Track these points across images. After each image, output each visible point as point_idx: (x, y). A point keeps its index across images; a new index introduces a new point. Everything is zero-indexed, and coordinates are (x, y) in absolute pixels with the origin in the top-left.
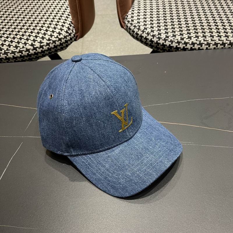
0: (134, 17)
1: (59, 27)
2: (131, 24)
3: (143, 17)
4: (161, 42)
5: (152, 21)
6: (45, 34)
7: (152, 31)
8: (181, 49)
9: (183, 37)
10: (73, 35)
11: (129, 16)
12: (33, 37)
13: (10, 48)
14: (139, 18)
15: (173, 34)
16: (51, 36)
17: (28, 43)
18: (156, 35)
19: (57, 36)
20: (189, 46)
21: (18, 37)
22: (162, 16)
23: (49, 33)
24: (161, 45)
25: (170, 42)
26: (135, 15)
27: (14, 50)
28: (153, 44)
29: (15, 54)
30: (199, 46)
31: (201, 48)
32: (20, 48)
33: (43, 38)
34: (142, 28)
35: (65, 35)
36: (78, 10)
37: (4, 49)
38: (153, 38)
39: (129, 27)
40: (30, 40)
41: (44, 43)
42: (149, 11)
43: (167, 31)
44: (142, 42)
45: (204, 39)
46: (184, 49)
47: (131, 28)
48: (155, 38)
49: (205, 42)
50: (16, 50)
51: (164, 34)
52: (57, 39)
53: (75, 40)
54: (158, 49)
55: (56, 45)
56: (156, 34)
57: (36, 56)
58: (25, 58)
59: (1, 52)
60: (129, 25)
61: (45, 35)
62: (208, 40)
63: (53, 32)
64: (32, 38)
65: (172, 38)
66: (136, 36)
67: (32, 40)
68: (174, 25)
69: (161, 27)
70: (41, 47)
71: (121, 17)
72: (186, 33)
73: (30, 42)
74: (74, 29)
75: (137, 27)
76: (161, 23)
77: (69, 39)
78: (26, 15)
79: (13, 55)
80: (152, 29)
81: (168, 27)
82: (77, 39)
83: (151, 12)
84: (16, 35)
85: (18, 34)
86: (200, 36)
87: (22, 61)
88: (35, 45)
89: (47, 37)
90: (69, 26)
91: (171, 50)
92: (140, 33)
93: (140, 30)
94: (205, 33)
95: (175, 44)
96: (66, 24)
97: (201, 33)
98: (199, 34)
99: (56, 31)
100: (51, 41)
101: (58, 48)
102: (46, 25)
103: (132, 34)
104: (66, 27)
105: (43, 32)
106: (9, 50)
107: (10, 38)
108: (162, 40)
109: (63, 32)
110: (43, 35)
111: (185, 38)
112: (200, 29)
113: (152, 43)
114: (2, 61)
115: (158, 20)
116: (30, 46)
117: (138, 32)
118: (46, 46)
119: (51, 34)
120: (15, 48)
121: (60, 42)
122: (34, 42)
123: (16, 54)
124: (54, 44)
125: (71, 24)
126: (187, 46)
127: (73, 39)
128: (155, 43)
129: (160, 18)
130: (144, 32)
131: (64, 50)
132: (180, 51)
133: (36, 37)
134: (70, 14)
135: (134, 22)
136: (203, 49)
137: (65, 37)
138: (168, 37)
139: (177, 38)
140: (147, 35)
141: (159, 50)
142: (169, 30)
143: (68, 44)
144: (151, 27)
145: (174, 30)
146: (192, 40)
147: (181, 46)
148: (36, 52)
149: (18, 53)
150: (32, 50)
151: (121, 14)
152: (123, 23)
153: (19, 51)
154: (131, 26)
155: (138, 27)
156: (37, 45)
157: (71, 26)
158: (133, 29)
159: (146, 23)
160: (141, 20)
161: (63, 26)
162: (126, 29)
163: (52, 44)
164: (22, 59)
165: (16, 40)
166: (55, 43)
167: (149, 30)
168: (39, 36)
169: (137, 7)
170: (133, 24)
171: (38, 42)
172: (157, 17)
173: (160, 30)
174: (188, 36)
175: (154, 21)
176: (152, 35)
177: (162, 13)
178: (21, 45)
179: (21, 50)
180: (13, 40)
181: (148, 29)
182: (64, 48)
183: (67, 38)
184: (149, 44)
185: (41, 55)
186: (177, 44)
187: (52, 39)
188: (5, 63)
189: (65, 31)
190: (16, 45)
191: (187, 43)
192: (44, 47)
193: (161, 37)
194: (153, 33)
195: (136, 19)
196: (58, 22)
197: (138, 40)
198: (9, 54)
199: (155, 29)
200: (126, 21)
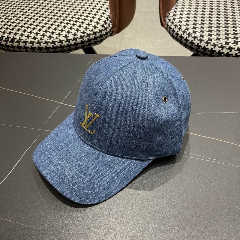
0: (177, 15)
1: (95, 20)
2: (172, 23)
3: (186, 16)
4: (203, 44)
5: (196, 21)
6: (80, 26)
7: (194, 32)
8: (225, 55)
9: (228, 41)
10: (109, 30)
11: (171, 14)
12: (68, 28)
13: (43, 37)
14: (182, 16)
15: (217, 37)
16: (86, 29)
17: (62, 35)
18: (198, 37)
19: (92, 29)
20: (233, 52)
21: (54, 27)
22: (208, 16)
23: (84, 25)
24: (202, 48)
25: (213, 45)
26: (178, 13)
27: (48, 40)
32: (54, 39)
33: (77, 30)
34: (183, 28)
35: (101, 29)
36: (117, 4)
37: (37, 38)
38: (194, 40)
39: (169, 25)
40: (64, 32)
41: (78, 35)
42: (194, 10)
43: (211, 33)
44: (181, 43)
46: (228, 55)
47: (171, 27)
48: (196, 40)
50: (49, 41)
51: (207, 36)
52: (92, 33)
53: (111, 35)
54: (198, 53)
55: (90, 38)
56: (197, 36)
57: (68, 48)
58: (58, 49)
60: (170, 24)
61: (80, 28)
63: (89, 24)
64: (66, 29)
65: (215, 42)
66: (176, 37)
67: (66, 31)
68: (219, 27)
69: (205, 28)
70: (75, 39)
71: (163, 14)
72: (233, 37)
73: (64, 33)
74: (111, 23)
75: (178, 26)
76: (205, 24)
77: (105, 33)
78: (64, 6)
79: (46, 45)
80: (194, 29)
81: (213, 29)
82: (113, 35)
83: (196, 11)
84: (52, 25)
85: (54, 24)
87: (55, 52)
88: (69, 37)
89: (82, 29)
90: (105, 20)
91: (212, 54)
93: (181, 30)
95: (219, 48)
96: (103, 17)
99: (92, 24)
100: (86, 34)
101: (92, 41)
102: (83, 17)
103: (171, 34)
104: (103, 21)
105: (78, 24)
106: (43, 40)
107: (45, 27)
108: (204, 43)
109: (99, 26)
110: (78, 27)
111: (231, 42)
113: (193, 45)
114: (35, 50)
115: (202, 20)
116: (64, 38)
117: (178, 32)
118: (79, 39)
119: (86, 27)
120: (49, 39)
121: (94, 35)
122: (68, 34)
123: (49, 44)
124: (88, 37)
125: (108, 18)
126: (232, 52)
127: (109, 34)
128: (195, 46)
129: (205, 18)
130: (185, 33)
131: (98, 44)
132: (223, 57)
133: (71, 28)
134: (109, 8)
135: (176, 21)
137: (101, 31)
138: (211, 40)
139: (221, 42)
140: (188, 36)
141: (200, 54)
142: (213, 33)
143: (102, 39)
144: (194, 28)
145: (219, 33)
146: (238, 46)
147: (225, 51)
148: (69, 44)
149: (51, 43)
150: (65, 42)
151: (163, 11)
152: (163, 21)
154: (172, 25)
155: (179, 27)
156: (71, 36)
157: (108, 20)
158: (174, 28)
159: (188, 23)
160: (183, 19)
161: (99, 19)
162: (166, 28)
163: (86, 37)
164: (55, 50)
165: (51, 30)
166: (90, 37)
167: (191, 31)
168: (74, 27)
169: (181, 5)
170: (174, 23)
171: (72, 34)
172: (202, 17)
173: (203, 32)
174: (234, 40)
175: (198, 21)
176: (193, 36)
177: (208, 13)
178: (55, 36)
179: (54, 40)
180: (48, 30)
181: (189, 29)
182: (98, 43)
183: (103, 32)
184: (189, 46)
185: (74, 48)
186: (220, 49)
187: (87, 32)
188: (37, 52)
189: (101, 25)
190: (50, 36)
191: (232, 48)
192: (78, 40)
193: (203, 39)
194: (195, 34)
195: (179, 18)
196: (95, 15)
197: (177, 41)
198: (42, 43)
199: (197, 30)
200: (167, 19)
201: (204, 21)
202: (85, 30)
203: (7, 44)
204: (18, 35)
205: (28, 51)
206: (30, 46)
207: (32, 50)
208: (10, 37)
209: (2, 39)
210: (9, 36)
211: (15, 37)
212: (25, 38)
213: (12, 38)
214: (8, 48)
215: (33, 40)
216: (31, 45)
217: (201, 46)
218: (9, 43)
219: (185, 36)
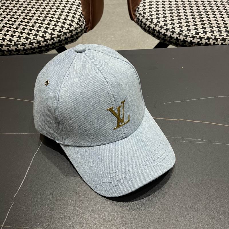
0: (146, 9)
1: (70, 18)
2: (143, 17)
3: (155, 10)
4: (175, 36)
5: (165, 14)
8: (196, 44)
9: (197, 32)
10: (83, 27)
11: (140, 8)
12: (44, 28)
13: (20, 39)
14: (151, 10)
15: (187, 28)
16: (62, 27)
18: (170, 29)
19: (68, 28)
20: (204, 41)
21: (28, 28)
22: (175, 9)
23: (60, 24)
24: (175, 39)
25: (184, 36)
26: (147, 7)
28: (167, 38)
29: (25, 46)
30: (214, 41)
31: (216, 43)
32: (31, 40)
33: (54, 30)
34: (155, 21)
35: (76, 27)
37: (14, 41)
38: (167, 32)
40: (40, 32)
41: (55, 35)
42: (161, 3)
43: (181, 25)
44: (154, 35)
45: (219, 34)
46: (199, 44)
49: (221, 38)
50: (26, 42)
51: (178, 28)
52: (68, 31)
53: (85, 32)
54: (171, 43)
55: (67, 37)
56: (169, 28)
57: (46, 48)
58: (36, 50)
59: (11, 43)
60: (141, 18)
61: (56, 27)
62: (224, 36)
64: (42, 29)
65: (186, 33)
66: (148, 30)
67: (43, 31)
68: (188, 19)
69: (175, 20)
70: (52, 39)
71: (132, 8)
72: (201, 28)
73: (41, 34)
74: (84, 21)
76: (174, 17)
77: (80, 31)
78: (34, 5)
79: (23, 47)
80: (165, 22)
81: (182, 20)
82: (87, 31)
83: (163, 4)
84: (26, 26)
85: (28, 24)
86: (215, 31)
87: (33, 53)
88: (46, 37)
89: (58, 28)
90: (79, 18)
91: (184, 44)
92: (153, 26)
93: (153, 23)
94: (220, 27)
95: (190, 38)
96: (77, 15)
97: (216, 28)
98: (215, 29)
99: (67, 22)
100: (62, 33)
101: (69, 40)
102: (56, 16)
103: (143, 27)
104: (77, 19)
105: (53, 23)
106: (20, 42)
107: (20, 29)
108: (176, 34)
109: (74, 24)
110: (54, 27)
111: (200, 32)
112: (215, 24)
113: (165, 37)
114: (12, 53)
115: (171, 13)
116: (41, 38)
117: (150, 26)
118: (57, 38)
119: (62, 25)
120: (25, 40)
121: (70, 34)
123: (27, 46)
124: (65, 36)
125: (82, 15)
126: (202, 41)
127: (83, 31)
129: (173, 11)
130: (157, 26)
131: (74, 42)
132: (195, 46)
133: (47, 28)
134: (80, 5)
135: (146, 15)
136: (218, 44)
137: (76, 29)
138: (182, 31)
139: (192, 33)
140: (160, 29)
142: (183, 24)
143: (78, 36)
145: (189, 24)
146: (207, 35)
147: (196, 40)
148: (47, 44)
149: (28, 45)
150: (43, 42)
151: (132, 6)
152: (133, 16)
153: (30, 43)
154: (143, 19)
155: (150, 20)
156: (48, 36)
157: (81, 17)
158: (145, 22)
159: (159, 16)
161: (73, 17)
162: (137, 22)
163: (63, 35)
164: (33, 51)
165: (26, 31)
166: (66, 35)
168: (50, 27)
170: (145, 17)
171: (49, 34)
172: (170, 10)
173: (174, 24)
174: (203, 30)
175: (167, 14)
176: (165, 28)
177: (175, 6)
179: (32, 41)
180: (23, 31)
181: (161, 22)
183: (78, 29)
184: (162, 38)
185: (52, 47)
186: (192, 39)
187: (63, 31)
188: (14, 55)
189: (76, 23)
190: (26, 37)
191: (203, 38)
192: (55, 39)
193: (175, 31)
194: (167, 26)
195: (148, 11)
196: (68, 13)
197: (149, 34)
198: (19, 45)
199: (168, 22)
200: (137, 13)
201: (172, 13)
202: (61, 28)
205: (4, 54)
206: (6, 49)
207: (9, 53)
215: (9, 43)
216: (8, 47)
219: (157, 28)
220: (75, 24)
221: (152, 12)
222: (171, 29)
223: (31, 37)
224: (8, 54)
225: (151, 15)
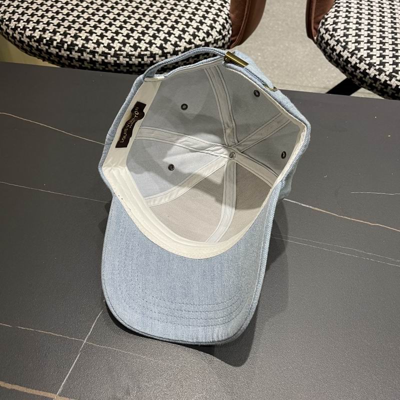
0: (339, 24)
1: (208, 22)
2: (332, 36)
3: (354, 27)
4: (383, 78)
5: (371, 37)
6: (184, 31)
7: (370, 56)
10: (228, 39)
11: (329, 19)
12: (164, 33)
13: (124, 46)
14: (348, 26)
16: (194, 36)
18: (375, 65)
19: (204, 38)
21: (140, 29)
22: (390, 31)
23: (191, 30)
24: (381, 84)
26: (341, 20)
27: (131, 51)
28: (367, 79)
29: (131, 60)
32: (142, 51)
33: (180, 38)
34: (352, 47)
35: (217, 38)
37: (114, 48)
38: (369, 69)
39: (326, 39)
40: (158, 39)
41: (180, 46)
42: (367, 17)
43: (397, 61)
44: (344, 70)
47: (329, 42)
48: (372, 69)
50: (134, 53)
51: (390, 65)
52: (203, 43)
53: (229, 47)
56: (375, 63)
59: (110, 52)
60: (327, 37)
61: (184, 34)
64: (162, 35)
66: (337, 59)
67: (162, 38)
69: (387, 51)
70: (175, 53)
71: (315, 18)
73: (158, 42)
74: (231, 28)
75: (342, 43)
76: (386, 44)
77: (221, 45)
79: (128, 60)
80: (369, 51)
82: (231, 47)
83: (369, 19)
84: (136, 25)
85: (139, 23)
88: (166, 48)
90: (224, 23)
92: (346, 54)
93: (347, 49)
96: (220, 18)
99: (202, 28)
100: (193, 46)
102: (187, 15)
103: (329, 53)
104: (220, 24)
105: (180, 26)
106: (123, 51)
107: (126, 29)
108: (385, 75)
109: (214, 33)
110: (181, 33)
113: (365, 77)
114: (107, 67)
115: (381, 37)
116: (158, 50)
117: (342, 53)
118: (183, 52)
119: (195, 32)
120: (133, 49)
123: (133, 59)
125: (228, 19)
127: (226, 46)
128: (370, 78)
129: (386, 34)
130: (355, 56)
133: (169, 34)
135: (338, 34)
137: (216, 42)
138: (397, 72)
140: (358, 61)
144: (369, 49)
149: (136, 57)
150: (160, 56)
151: (315, 13)
152: (313, 31)
153: (138, 55)
154: (331, 39)
155: (344, 44)
156: (169, 48)
157: (227, 22)
158: (334, 46)
159: (359, 40)
160: (351, 32)
161: (215, 21)
162: (319, 42)
164: (141, 68)
165: (136, 35)
168: (174, 33)
169: (345, 5)
170: (335, 37)
171: (171, 44)
172: (381, 31)
173: (384, 57)
175: (374, 38)
176: (367, 62)
177: (390, 25)
179: (142, 53)
180: (131, 34)
181: (362, 50)
183: (219, 43)
184: (359, 77)
187: (195, 42)
188: (111, 71)
189: (217, 31)
190: (135, 44)
193: (384, 69)
194: (371, 59)
195: (342, 28)
196: (207, 12)
197: (337, 67)
198: (122, 57)
199: (374, 52)
200: (322, 27)
201: (384, 38)
202: (192, 37)
203: (60, 54)
204: (80, 39)
205: (95, 68)
206: (100, 60)
207: (104, 67)
208: (67, 42)
209: (52, 44)
210: (64, 40)
211: (75, 42)
212: (93, 45)
213: (69, 43)
214: (61, 59)
215: (106, 51)
216: (103, 58)
217: (380, 80)
218: (63, 52)
220: (216, 33)
221: (348, 31)
222: (377, 65)
223: (143, 45)
224: (101, 69)
225: (346, 36)
